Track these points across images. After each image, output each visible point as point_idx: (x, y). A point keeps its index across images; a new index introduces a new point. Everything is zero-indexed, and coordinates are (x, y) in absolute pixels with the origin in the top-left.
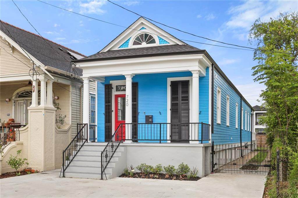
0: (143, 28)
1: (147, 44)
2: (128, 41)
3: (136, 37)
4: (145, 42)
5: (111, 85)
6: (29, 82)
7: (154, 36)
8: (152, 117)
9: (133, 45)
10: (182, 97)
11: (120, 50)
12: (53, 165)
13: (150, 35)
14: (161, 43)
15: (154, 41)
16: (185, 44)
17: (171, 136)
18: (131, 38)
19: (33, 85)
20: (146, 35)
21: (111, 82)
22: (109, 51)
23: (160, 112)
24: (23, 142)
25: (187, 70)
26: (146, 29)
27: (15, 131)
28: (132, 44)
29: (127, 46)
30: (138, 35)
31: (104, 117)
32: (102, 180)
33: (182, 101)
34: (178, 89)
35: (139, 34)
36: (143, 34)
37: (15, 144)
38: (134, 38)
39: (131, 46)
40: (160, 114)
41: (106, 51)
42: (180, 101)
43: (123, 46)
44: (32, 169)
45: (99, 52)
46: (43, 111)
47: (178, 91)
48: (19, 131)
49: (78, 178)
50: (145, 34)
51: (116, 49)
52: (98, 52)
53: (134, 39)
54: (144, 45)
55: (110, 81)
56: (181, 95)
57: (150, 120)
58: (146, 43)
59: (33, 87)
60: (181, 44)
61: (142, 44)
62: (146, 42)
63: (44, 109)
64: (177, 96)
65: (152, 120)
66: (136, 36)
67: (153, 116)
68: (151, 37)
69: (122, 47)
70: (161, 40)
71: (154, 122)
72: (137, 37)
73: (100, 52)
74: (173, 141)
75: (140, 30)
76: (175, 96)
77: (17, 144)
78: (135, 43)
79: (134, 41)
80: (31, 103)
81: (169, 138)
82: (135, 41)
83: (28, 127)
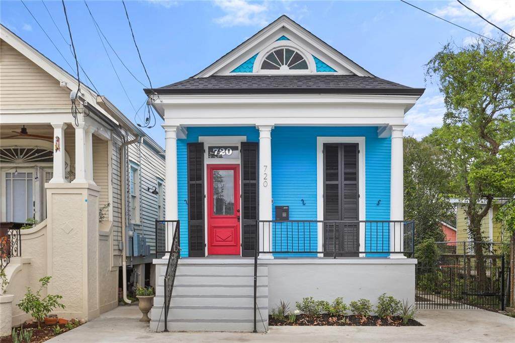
0: (283, 38)
1: (290, 69)
2: (252, 61)
3: (268, 54)
4: (286, 64)
5: (202, 144)
6: (22, 129)
7: (305, 55)
8: (287, 210)
9: (262, 69)
10: (345, 174)
11: (235, 76)
12: (98, 307)
13: (296, 53)
14: (319, 69)
15: (304, 66)
16: (371, 76)
17: (324, 246)
18: (258, 54)
19: (55, 136)
20: (289, 52)
21: (201, 139)
22: (213, 76)
23: (302, 200)
24: (31, 259)
25: (383, 123)
26: (289, 40)
27: (10, 235)
28: (260, 67)
29: (250, 70)
30: (273, 51)
31: (187, 208)
32: (254, 334)
33: (345, 180)
34: (338, 159)
35: (275, 48)
36: (283, 50)
37: (20, 265)
38: (265, 55)
39: (257, 70)
40: (304, 204)
41: (207, 76)
42: (341, 182)
43: (242, 69)
44: (59, 317)
45: (194, 76)
46: (85, 192)
47: (337, 162)
48: (20, 235)
49: (199, 331)
50: (286, 49)
51: (227, 73)
52: (192, 77)
53: (263, 57)
54: (285, 70)
55: (199, 137)
56: (343, 169)
57: (284, 215)
58: (288, 68)
59: (55, 140)
60: (363, 76)
61: (281, 68)
62: (288, 66)
63: (88, 189)
64: (336, 171)
65: (288, 214)
66: (268, 52)
67: (290, 207)
68: (298, 57)
69: (240, 71)
70: (319, 65)
71: (290, 219)
72: (270, 54)
73: (196, 77)
74: (327, 254)
75: (277, 40)
76: (332, 171)
77: (24, 264)
78: (265, 66)
79: (263, 61)
80: (50, 175)
81: (320, 248)
82: (265, 61)
83: (46, 226)
